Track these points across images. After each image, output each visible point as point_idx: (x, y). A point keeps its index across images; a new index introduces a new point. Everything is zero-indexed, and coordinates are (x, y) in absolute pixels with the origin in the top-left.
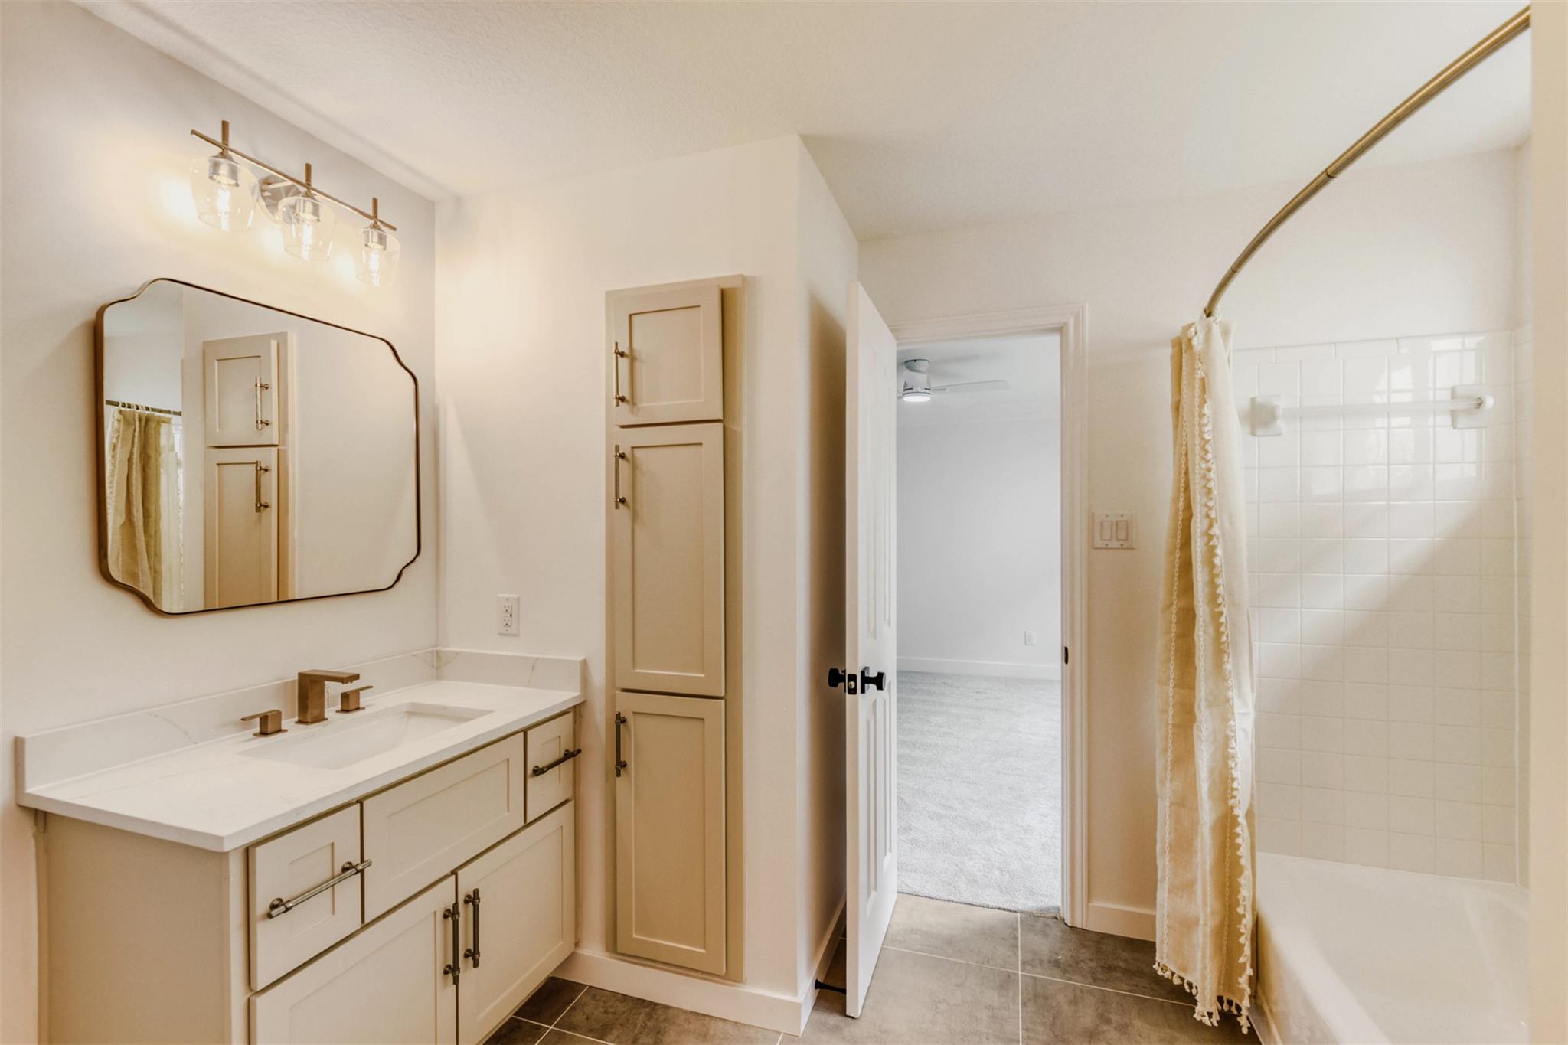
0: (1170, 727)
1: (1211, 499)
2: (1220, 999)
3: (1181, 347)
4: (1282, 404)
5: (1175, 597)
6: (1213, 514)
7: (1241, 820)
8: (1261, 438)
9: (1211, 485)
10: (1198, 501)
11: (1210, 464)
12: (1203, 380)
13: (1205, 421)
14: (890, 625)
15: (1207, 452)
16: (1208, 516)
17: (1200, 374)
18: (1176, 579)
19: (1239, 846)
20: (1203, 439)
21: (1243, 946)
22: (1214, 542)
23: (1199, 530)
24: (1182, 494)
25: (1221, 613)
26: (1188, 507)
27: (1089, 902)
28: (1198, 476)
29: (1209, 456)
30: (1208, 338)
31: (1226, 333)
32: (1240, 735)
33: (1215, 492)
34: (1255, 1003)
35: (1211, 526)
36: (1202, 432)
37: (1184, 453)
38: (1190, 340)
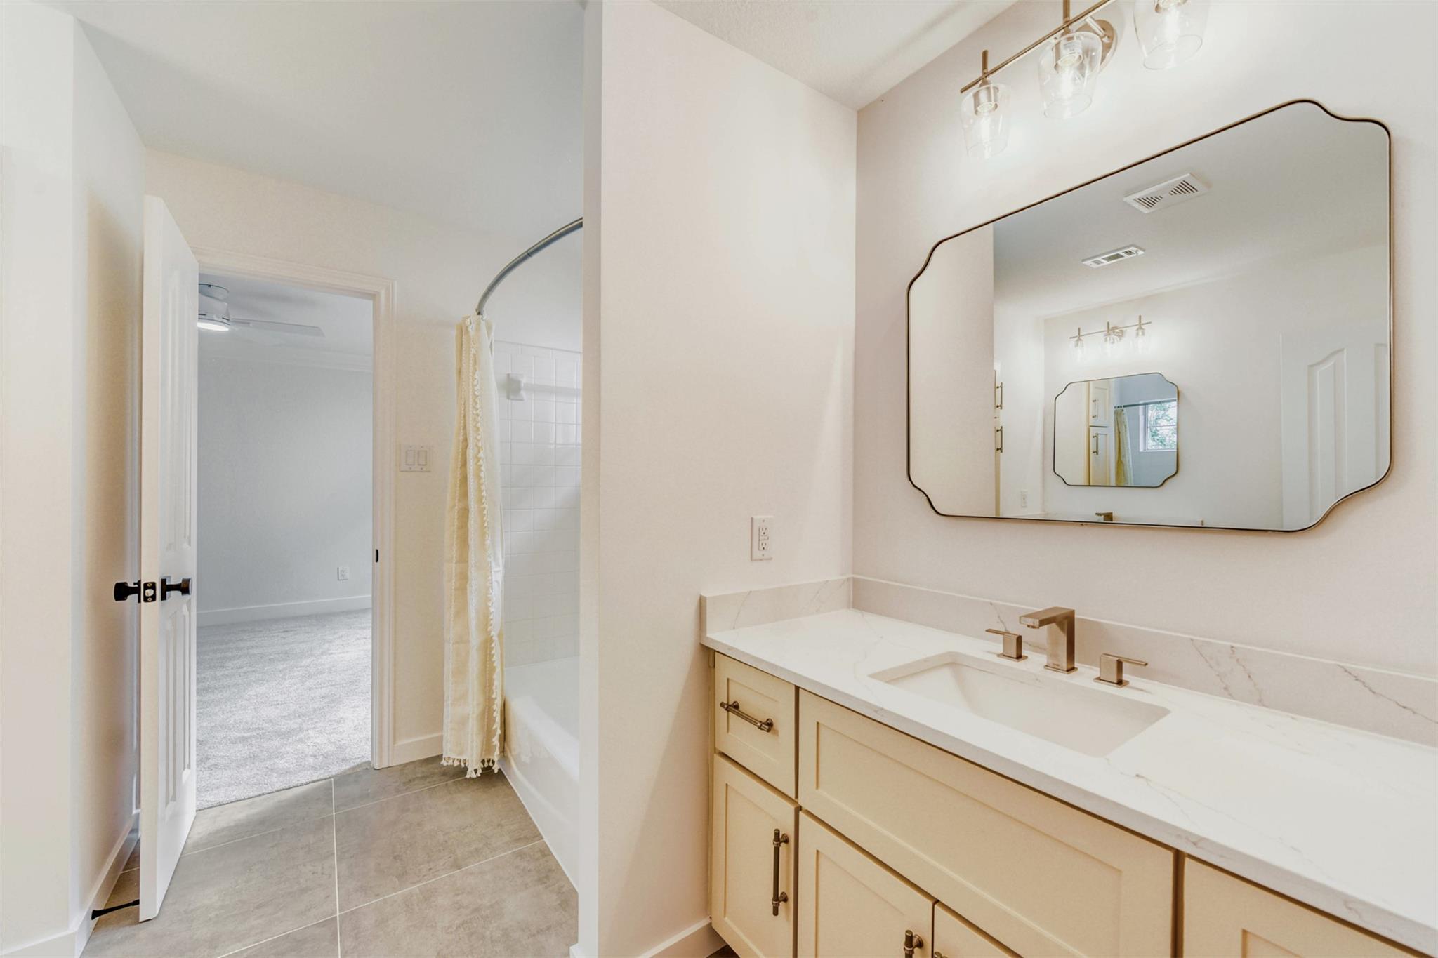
0: (453, 590)
1: (479, 434)
2: (483, 762)
3: (462, 330)
4: (524, 381)
5: (457, 501)
6: (480, 444)
7: (495, 638)
8: (513, 401)
9: (479, 425)
10: (471, 435)
11: (478, 411)
12: (474, 355)
13: (475, 383)
14: (190, 544)
15: (477, 403)
16: (477, 445)
17: (473, 351)
18: (458, 488)
19: (493, 655)
20: (475, 394)
21: (495, 718)
22: (481, 462)
23: (471, 455)
24: (462, 431)
25: (485, 508)
26: (466, 440)
27: (394, 744)
28: (471, 419)
29: (478, 406)
30: (478, 329)
31: (489, 328)
32: (495, 584)
33: (481, 430)
34: (504, 756)
35: (479, 452)
36: (474, 391)
37: (463, 403)
38: (467, 327)
